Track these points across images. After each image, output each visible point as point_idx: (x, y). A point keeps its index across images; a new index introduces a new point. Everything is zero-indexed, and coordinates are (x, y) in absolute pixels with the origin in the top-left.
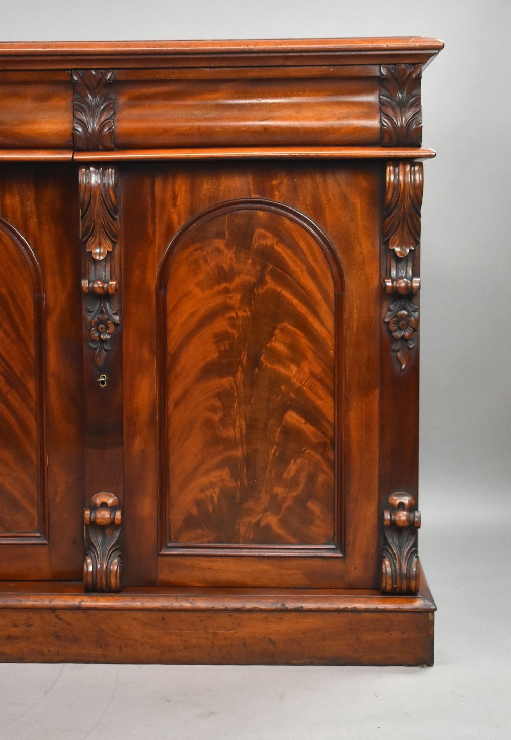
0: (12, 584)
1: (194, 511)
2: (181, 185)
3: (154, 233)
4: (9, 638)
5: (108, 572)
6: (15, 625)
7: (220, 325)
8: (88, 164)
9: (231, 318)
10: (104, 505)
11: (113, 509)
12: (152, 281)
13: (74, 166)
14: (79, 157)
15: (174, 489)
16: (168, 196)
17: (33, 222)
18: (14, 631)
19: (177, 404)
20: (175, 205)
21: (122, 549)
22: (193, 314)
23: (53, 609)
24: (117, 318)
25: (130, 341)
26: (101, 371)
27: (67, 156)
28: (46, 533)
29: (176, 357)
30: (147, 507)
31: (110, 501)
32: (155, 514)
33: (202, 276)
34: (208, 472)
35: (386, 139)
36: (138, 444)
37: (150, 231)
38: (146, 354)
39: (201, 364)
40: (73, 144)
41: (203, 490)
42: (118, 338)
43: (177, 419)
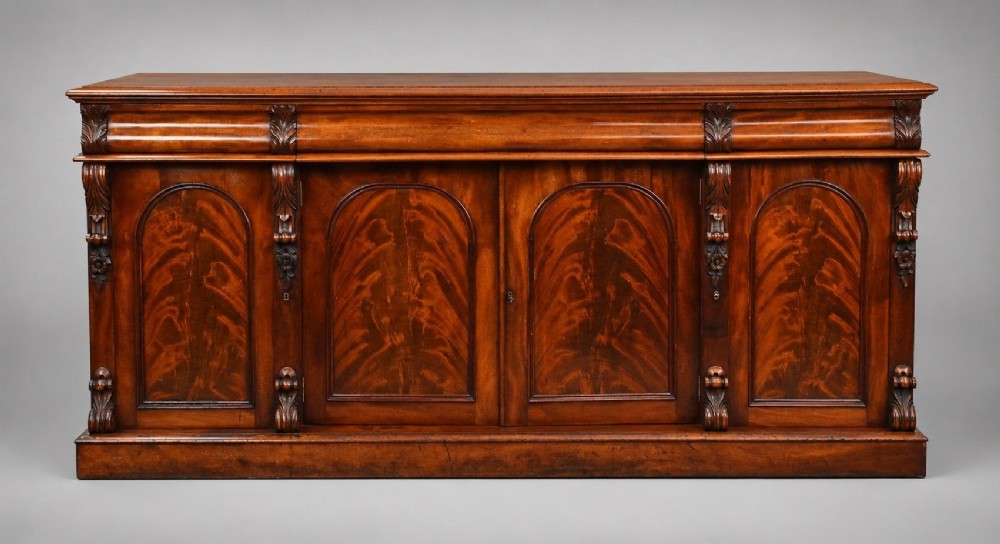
0: (654, 427)
1: (771, 378)
2: (767, 173)
3: (750, 199)
4: (661, 461)
5: (721, 418)
6: (665, 452)
7: (789, 259)
8: (714, 162)
9: (796, 256)
10: (716, 375)
11: (722, 377)
12: (748, 231)
13: (705, 163)
14: (709, 157)
15: (758, 364)
16: (759, 178)
17: (671, 194)
18: (664, 457)
19: (762, 309)
20: (763, 184)
21: (726, 403)
22: (772, 252)
23: (689, 442)
24: (726, 256)
25: (734, 269)
26: (715, 289)
27: (701, 156)
28: (674, 393)
29: (761, 279)
30: (742, 376)
31: (720, 371)
32: (747, 379)
33: (778, 228)
34: (780, 353)
35: (900, 146)
36: (736, 336)
37: (747, 200)
38: (743, 278)
39: (776, 285)
40: (704, 148)
41: (776, 364)
42: (726, 267)
43: (761, 319)
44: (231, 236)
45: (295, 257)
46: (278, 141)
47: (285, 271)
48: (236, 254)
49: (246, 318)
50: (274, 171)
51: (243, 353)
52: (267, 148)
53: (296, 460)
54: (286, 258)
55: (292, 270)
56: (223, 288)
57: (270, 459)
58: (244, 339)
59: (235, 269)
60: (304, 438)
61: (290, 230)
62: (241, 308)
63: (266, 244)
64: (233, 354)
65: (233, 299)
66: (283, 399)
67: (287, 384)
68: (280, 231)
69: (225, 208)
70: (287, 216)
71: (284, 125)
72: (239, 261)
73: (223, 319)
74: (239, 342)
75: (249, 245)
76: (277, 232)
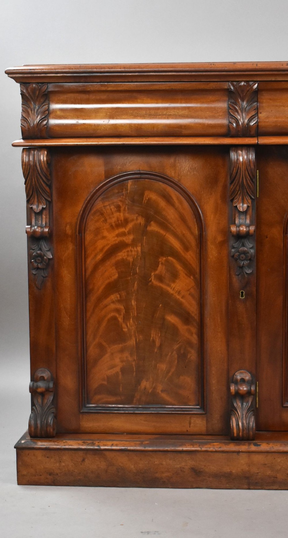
44: (181, 230)
45: (252, 251)
46: (237, 122)
47: (242, 267)
48: (186, 249)
49: (197, 317)
50: (233, 155)
51: (193, 355)
52: (223, 131)
53: (254, 470)
54: (245, 253)
55: (249, 266)
56: (173, 285)
57: (227, 469)
58: (194, 339)
59: (185, 264)
60: (264, 447)
61: (248, 221)
62: (192, 307)
63: (220, 239)
64: (182, 356)
65: (183, 297)
66: (238, 404)
67: (244, 388)
68: (237, 222)
69: (175, 199)
70: (245, 205)
71: (245, 104)
72: (191, 256)
73: (172, 319)
74: (189, 343)
75: (201, 240)
76: (234, 223)
